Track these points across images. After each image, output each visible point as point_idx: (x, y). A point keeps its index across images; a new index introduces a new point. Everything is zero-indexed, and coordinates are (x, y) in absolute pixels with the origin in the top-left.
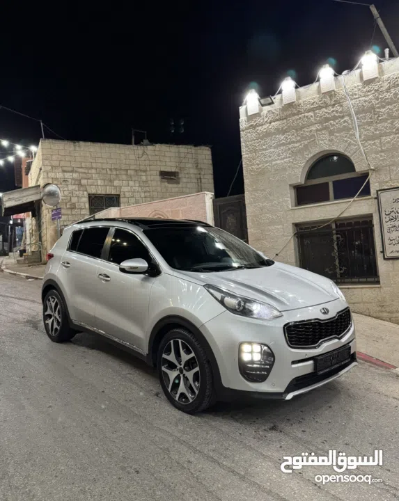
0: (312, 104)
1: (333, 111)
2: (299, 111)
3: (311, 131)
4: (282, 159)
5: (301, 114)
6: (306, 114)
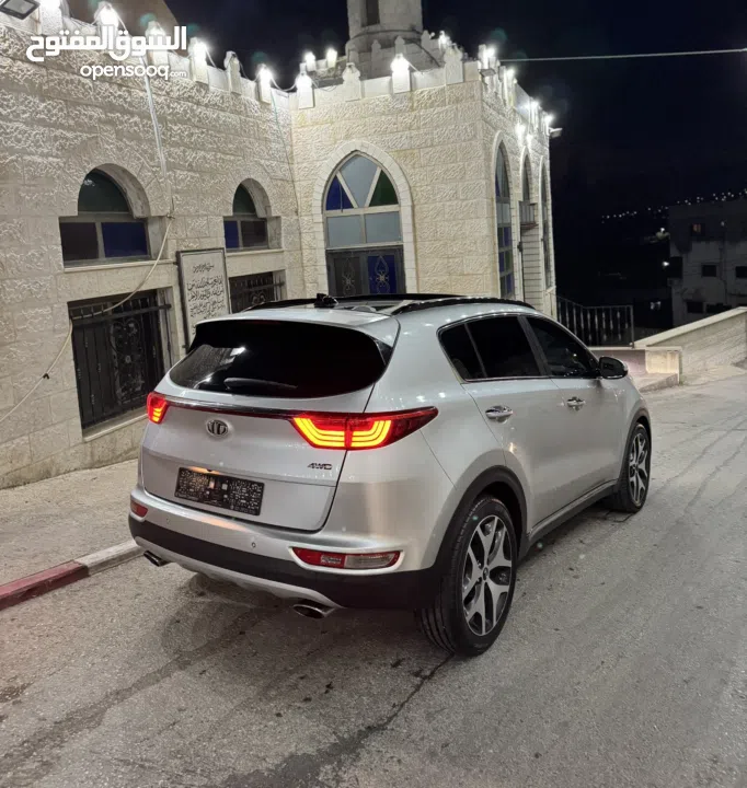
1: (120, 96)
3: (91, 117)
4: (44, 155)
5: (73, 73)
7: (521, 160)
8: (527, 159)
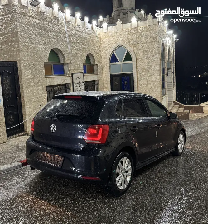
0: (51, 20)
1: (58, 29)
2: (46, 20)
3: (51, 35)
4: (40, 45)
5: (47, 22)
6: (49, 24)
7: (168, 48)
8: (169, 48)
